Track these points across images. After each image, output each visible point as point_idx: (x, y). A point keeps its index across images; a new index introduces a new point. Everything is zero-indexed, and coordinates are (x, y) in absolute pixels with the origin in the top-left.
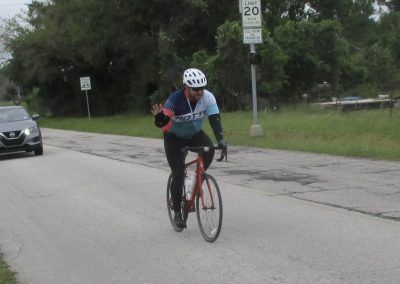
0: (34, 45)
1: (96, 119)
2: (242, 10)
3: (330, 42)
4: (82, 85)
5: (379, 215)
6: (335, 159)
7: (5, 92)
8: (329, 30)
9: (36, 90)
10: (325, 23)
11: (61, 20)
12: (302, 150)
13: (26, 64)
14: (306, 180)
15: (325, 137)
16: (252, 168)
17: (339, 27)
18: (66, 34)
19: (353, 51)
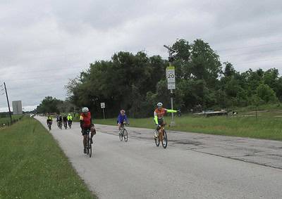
0: (82, 90)
1: (108, 120)
2: (167, 76)
3: (201, 89)
4: (101, 106)
5: (229, 158)
6: (207, 135)
7: (70, 109)
8: (201, 84)
10: (199, 81)
11: (93, 80)
12: (194, 132)
14: (197, 144)
15: (201, 127)
16: (174, 139)
17: (205, 83)
18: (95, 86)
19: (210, 92)
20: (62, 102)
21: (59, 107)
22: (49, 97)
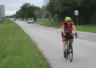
4: (75, 13)
7: (46, 15)
9: (56, 15)
13: (55, 5)
20: (39, 8)
21: (36, 13)
22: (27, 4)
